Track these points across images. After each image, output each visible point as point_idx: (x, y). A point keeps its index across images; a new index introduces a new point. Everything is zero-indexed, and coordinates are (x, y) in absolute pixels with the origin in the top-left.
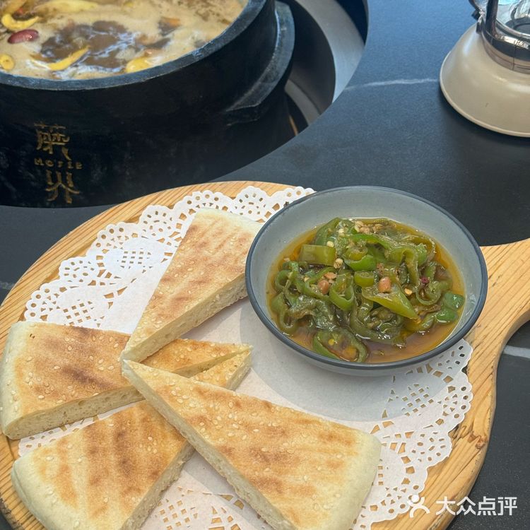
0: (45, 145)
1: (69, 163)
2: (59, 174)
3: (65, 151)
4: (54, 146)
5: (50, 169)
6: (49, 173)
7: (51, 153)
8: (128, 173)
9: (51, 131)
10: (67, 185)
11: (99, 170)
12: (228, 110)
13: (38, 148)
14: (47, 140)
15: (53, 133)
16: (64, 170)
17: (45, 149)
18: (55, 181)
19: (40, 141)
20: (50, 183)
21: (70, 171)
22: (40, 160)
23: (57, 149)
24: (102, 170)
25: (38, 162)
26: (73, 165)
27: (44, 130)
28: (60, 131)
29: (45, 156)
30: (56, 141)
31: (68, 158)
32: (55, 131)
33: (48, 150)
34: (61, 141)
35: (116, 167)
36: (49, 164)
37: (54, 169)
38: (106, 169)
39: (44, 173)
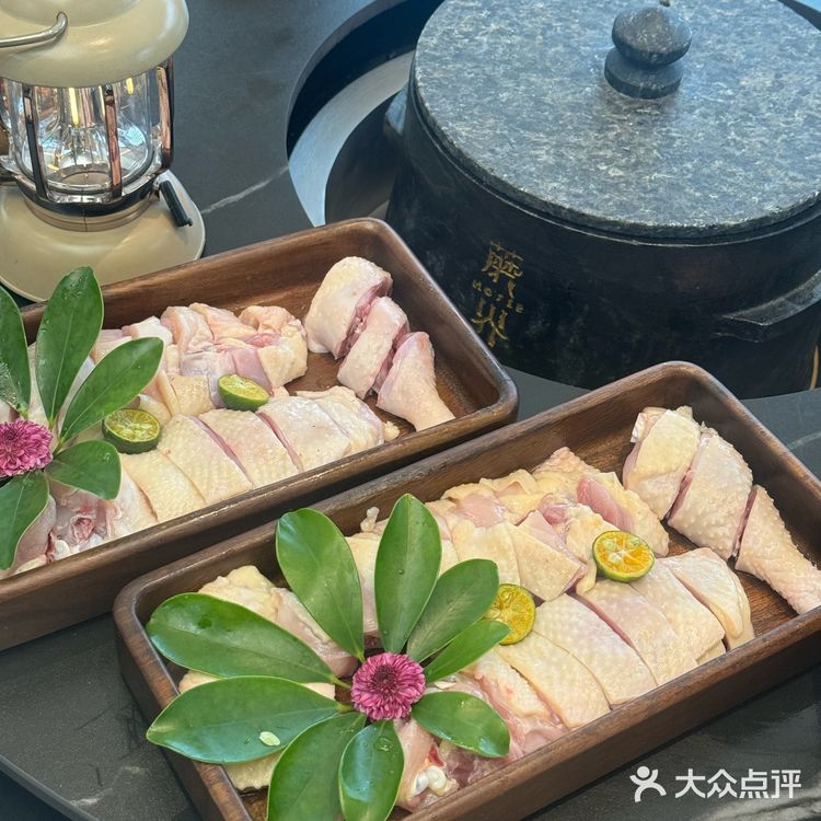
0: (493, 270)
1: (510, 301)
2: (493, 308)
3: (511, 286)
4: (501, 275)
5: (486, 298)
6: (482, 302)
7: (495, 281)
8: (572, 341)
9: (506, 257)
10: (497, 325)
11: (540, 322)
12: (725, 316)
13: (484, 270)
14: (497, 265)
15: (507, 260)
16: (500, 306)
17: (490, 274)
18: (486, 314)
19: (489, 263)
20: (479, 314)
21: (507, 310)
22: (480, 284)
23: (503, 279)
24: (544, 323)
25: (477, 285)
26: (514, 305)
27: (498, 253)
28: (516, 262)
29: (487, 282)
30: (506, 270)
31: (511, 294)
32: (510, 259)
33: (493, 278)
34: (512, 273)
35: (561, 328)
36: (488, 292)
37: (490, 301)
38: (548, 325)
39: (478, 300)
